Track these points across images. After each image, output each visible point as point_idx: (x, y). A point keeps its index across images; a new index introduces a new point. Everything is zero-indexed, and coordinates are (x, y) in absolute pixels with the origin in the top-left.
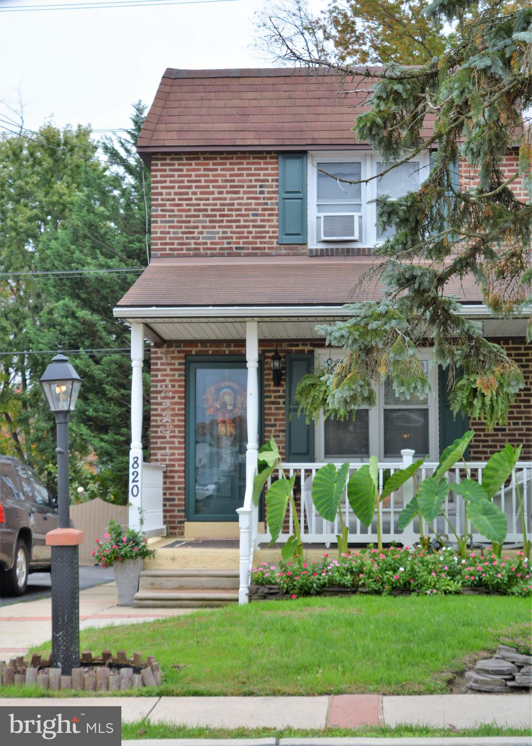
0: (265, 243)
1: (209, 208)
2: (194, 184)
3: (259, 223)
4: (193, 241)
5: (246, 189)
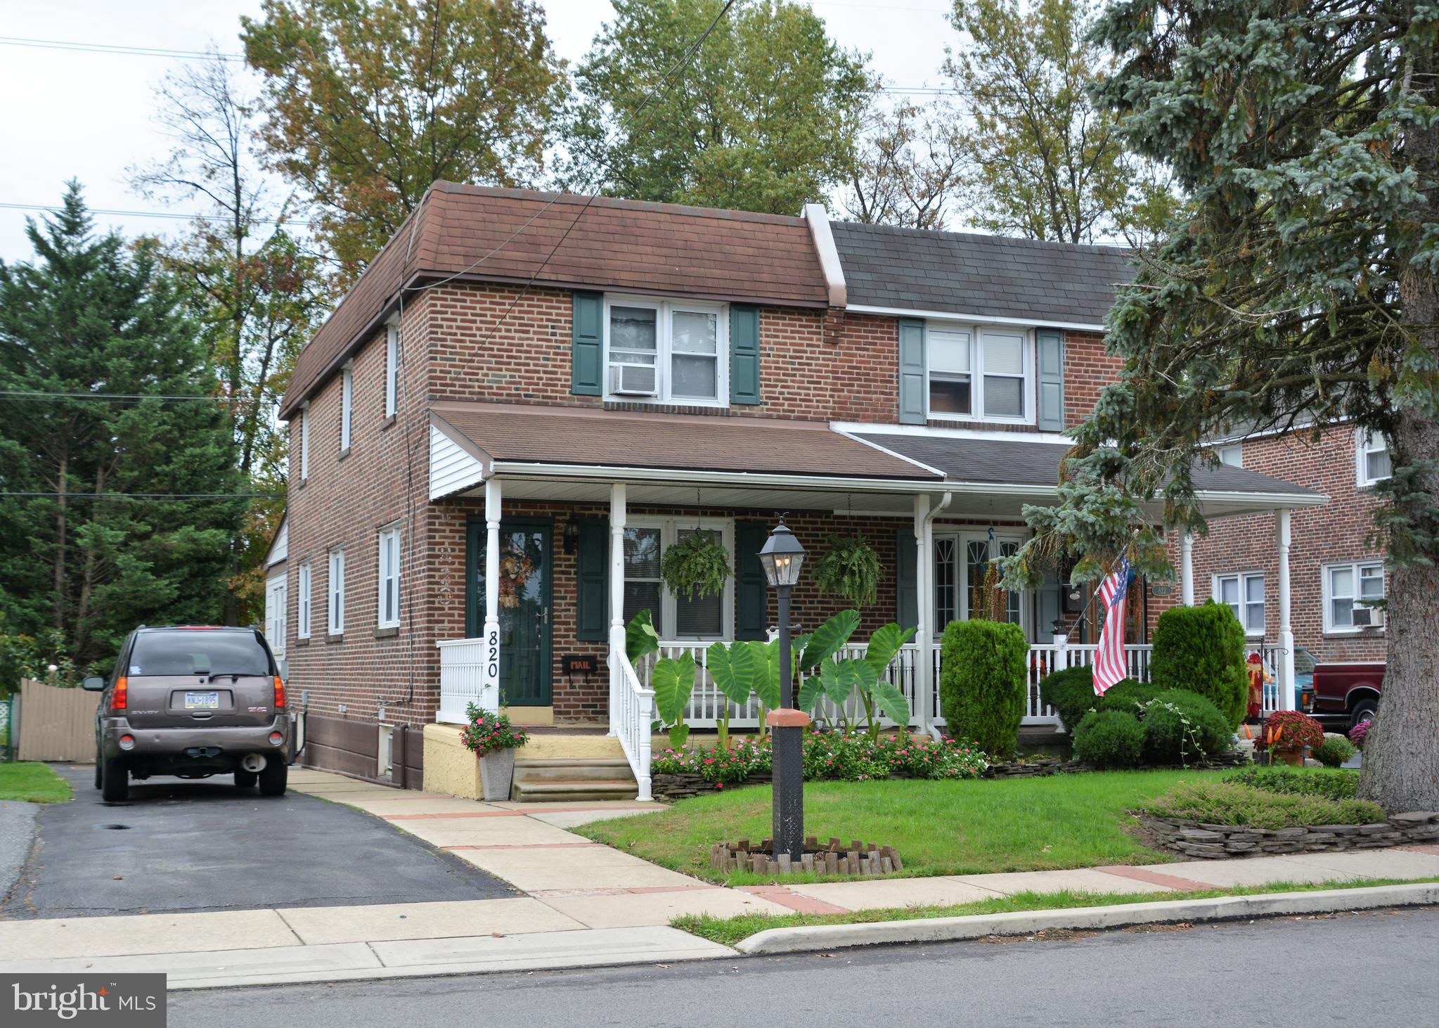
0: (557, 391)
1: (495, 347)
2: (478, 319)
3: (550, 369)
4: (476, 384)
5: (536, 329)
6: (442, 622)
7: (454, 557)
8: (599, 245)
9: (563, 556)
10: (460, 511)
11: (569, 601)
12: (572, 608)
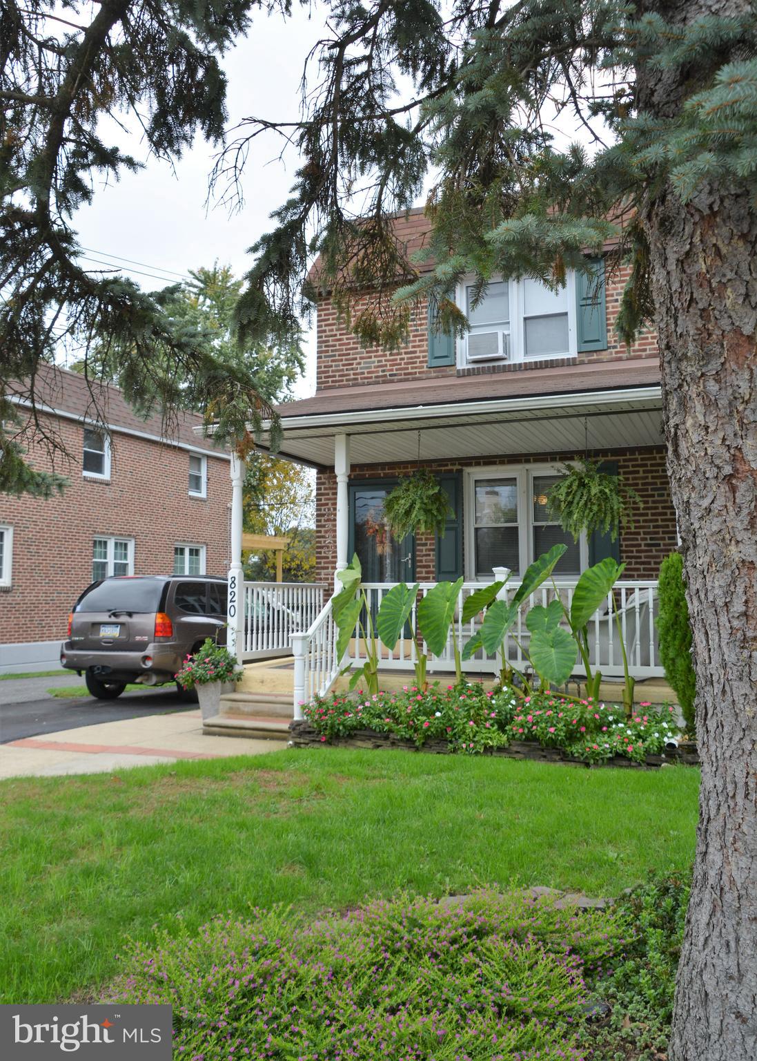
0: (416, 368)
3: (410, 350)
4: (352, 372)
6: (327, 568)
7: (335, 515)
11: (428, 547)
12: (432, 553)
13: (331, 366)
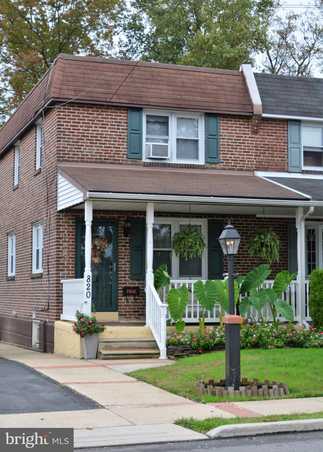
0: (120, 157)
1: (90, 135)
2: (81, 121)
3: (116, 146)
4: (80, 153)
5: (109, 126)
6: (64, 270)
7: (69, 238)
8: (140, 85)
9: (123, 238)
10: (72, 216)
11: (126, 260)
12: (127, 263)
13: (67, 148)
